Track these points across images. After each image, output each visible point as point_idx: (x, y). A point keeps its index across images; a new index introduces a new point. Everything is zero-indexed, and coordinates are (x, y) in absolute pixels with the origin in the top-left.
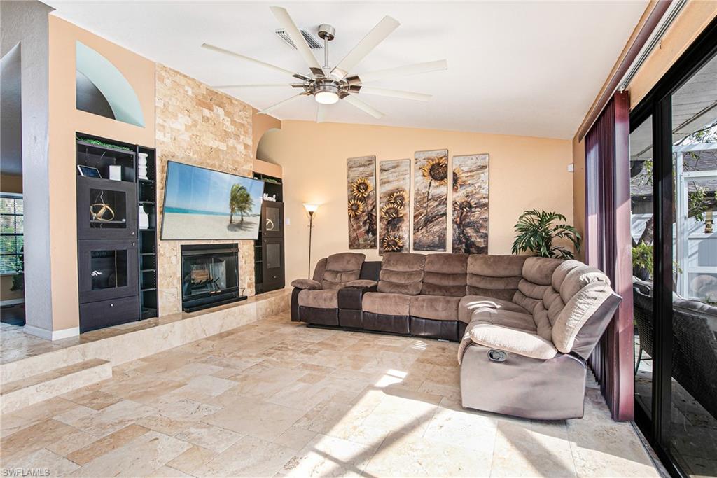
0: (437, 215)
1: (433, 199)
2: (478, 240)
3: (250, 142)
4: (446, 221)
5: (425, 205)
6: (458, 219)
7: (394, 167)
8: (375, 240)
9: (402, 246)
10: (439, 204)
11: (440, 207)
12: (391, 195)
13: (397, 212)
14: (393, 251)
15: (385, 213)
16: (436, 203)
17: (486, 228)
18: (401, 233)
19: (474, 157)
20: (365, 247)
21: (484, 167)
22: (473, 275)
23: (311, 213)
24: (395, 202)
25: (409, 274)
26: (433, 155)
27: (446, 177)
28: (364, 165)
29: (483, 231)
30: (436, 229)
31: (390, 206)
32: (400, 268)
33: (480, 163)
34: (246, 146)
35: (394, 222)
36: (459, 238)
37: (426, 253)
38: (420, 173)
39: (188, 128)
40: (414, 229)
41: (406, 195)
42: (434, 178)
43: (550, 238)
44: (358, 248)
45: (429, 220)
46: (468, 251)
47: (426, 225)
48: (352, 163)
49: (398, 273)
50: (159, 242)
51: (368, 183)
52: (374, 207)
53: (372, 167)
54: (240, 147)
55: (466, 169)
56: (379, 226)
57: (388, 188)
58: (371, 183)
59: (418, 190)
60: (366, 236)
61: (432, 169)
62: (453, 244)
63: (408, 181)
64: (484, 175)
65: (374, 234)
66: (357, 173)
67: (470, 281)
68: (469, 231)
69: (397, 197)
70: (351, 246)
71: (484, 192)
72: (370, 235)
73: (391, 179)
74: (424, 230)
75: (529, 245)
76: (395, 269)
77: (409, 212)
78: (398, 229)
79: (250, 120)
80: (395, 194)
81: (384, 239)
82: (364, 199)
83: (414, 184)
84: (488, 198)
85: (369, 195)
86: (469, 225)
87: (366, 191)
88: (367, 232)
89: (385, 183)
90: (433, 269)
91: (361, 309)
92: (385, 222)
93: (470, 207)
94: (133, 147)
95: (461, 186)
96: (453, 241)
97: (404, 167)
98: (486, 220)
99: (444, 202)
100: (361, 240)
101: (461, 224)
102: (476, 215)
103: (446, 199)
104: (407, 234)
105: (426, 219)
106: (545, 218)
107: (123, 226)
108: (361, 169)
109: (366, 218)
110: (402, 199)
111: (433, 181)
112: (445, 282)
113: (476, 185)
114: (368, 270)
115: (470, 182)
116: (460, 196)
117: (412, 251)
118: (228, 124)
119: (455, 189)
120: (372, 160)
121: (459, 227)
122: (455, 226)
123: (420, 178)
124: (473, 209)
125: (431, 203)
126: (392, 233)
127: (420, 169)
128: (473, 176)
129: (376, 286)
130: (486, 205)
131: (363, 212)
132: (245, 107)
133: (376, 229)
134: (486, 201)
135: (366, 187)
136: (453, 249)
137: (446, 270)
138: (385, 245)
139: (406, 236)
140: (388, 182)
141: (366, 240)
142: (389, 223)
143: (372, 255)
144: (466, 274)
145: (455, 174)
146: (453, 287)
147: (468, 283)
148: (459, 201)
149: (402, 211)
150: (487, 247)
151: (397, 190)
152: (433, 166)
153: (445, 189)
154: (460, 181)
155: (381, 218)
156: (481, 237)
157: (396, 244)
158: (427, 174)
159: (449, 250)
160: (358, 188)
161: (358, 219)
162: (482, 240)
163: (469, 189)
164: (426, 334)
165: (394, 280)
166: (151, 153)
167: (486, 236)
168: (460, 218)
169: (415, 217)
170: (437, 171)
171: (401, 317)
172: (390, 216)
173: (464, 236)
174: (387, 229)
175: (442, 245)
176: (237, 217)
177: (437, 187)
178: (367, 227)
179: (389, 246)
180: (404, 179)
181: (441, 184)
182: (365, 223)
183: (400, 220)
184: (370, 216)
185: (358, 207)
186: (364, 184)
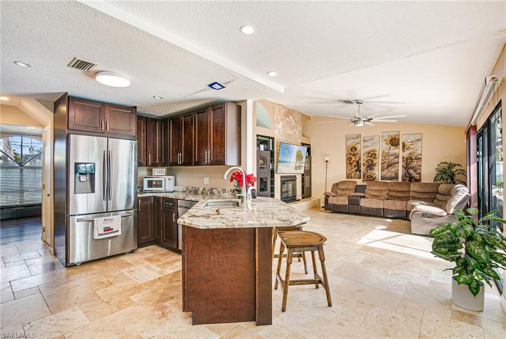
0: (394, 163)
1: (392, 155)
2: (416, 175)
3: (300, 129)
4: (398, 166)
5: (387, 158)
7: (371, 140)
8: (360, 174)
9: (375, 178)
10: (395, 158)
11: (395, 159)
12: (369, 153)
13: (372, 161)
14: (370, 180)
15: (366, 162)
16: (393, 157)
17: (420, 170)
18: (374, 172)
19: (414, 135)
20: (355, 178)
21: (419, 140)
22: (413, 192)
23: (327, 161)
24: (371, 156)
25: (381, 191)
26: (392, 134)
27: (399, 145)
28: (354, 139)
29: (419, 171)
30: (393, 170)
31: (369, 158)
32: (376, 188)
33: (418, 137)
34: (299, 131)
35: (371, 166)
36: (405, 174)
37: (389, 181)
38: (385, 142)
39: (283, 127)
40: (382, 169)
41: (377, 153)
42: (392, 145)
43: (454, 175)
44: (351, 178)
45: (390, 165)
46: (410, 181)
47: (388, 168)
48: (348, 138)
49: (375, 190)
50: (275, 174)
51: (357, 147)
52: (360, 159)
53: (359, 139)
54: (297, 132)
55: (409, 141)
56: (363, 168)
57: (367, 150)
58: (358, 147)
59: (384, 151)
60: (355, 173)
61: (391, 141)
62: (402, 177)
63: (378, 146)
64: (419, 144)
65: (360, 172)
66: (351, 143)
67: (411, 194)
68: (411, 171)
69: (372, 154)
70: (347, 177)
71: (419, 152)
72: (358, 172)
73: (369, 145)
74: (387, 170)
75: (442, 178)
76: (373, 188)
77: (379, 161)
78: (373, 170)
79: (300, 119)
81: (365, 174)
82: (355, 155)
83: (381, 147)
84: (421, 155)
85: (357, 153)
86: (411, 168)
87: (355, 151)
88: (356, 171)
89: (365, 147)
90: (393, 189)
91: (359, 205)
92: (366, 166)
93: (412, 159)
94: (269, 137)
95: (407, 149)
96: (402, 176)
97: (376, 139)
98: (420, 166)
99: (398, 157)
100: (353, 175)
101: (406, 167)
102: (414, 164)
103: (399, 155)
104: (378, 172)
105: (388, 165)
106: (451, 166)
107: (264, 168)
108: (353, 140)
109: (356, 164)
110: (375, 155)
111: (392, 147)
112: (399, 195)
113: (415, 149)
114: (358, 188)
115: (412, 147)
116: (406, 154)
117: (380, 180)
118: (293, 122)
119: (403, 151)
120: (359, 136)
121: (405, 169)
122: (404, 169)
123: (385, 145)
124: (413, 161)
125: (390, 157)
126: (369, 172)
127: (385, 140)
128: (413, 144)
129: (364, 196)
130: (420, 159)
131: (354, 161)
132: (299, 113)
133: (361, 170)
134: (420, 156)
135: (356, 149)
136: (402, 179)
137: (399, 189)
138: (366, 177)
139: (377, 173)
140: (368, 147)
141: (355, 175)
142: (368, 166)
143: (360, 182)
144: (410, 191)
145: (403, 143)
146: (403, 197)
147: (411, 195)
148: (406, 156)
149: (375, 161)
150: (420, 179)
151: (373, 151)
152: (392, 139)
153: (398, 151)
154: (406, 147)
155: (364, 164)
156: (417, 174)
157: (371, 177)
158: (389, 143)
159: (400, 180)
160: (351, 149)
161: (351, 164)
162: (418, 176)
163: (411, 151)
164: (391, 216)
165: (373, 193)
166: (273, 139)
167: (420, 173)
168: (406, 165)
169: (382, 164)
170: (394, 142)
171: (379, 209)
172: (368, 163)
173: (408, 173)
174: (367, 170)
175: (396, 177)
176: (298, 164)
177: (394, 149)
178: (356, 168)
179: (368, 178)
180: (376, 145)
181: (396, 148)
182: (355, 166)
183: (374, 165)
184: (358, 163)
185: (351, 158)
186: (355, 147)
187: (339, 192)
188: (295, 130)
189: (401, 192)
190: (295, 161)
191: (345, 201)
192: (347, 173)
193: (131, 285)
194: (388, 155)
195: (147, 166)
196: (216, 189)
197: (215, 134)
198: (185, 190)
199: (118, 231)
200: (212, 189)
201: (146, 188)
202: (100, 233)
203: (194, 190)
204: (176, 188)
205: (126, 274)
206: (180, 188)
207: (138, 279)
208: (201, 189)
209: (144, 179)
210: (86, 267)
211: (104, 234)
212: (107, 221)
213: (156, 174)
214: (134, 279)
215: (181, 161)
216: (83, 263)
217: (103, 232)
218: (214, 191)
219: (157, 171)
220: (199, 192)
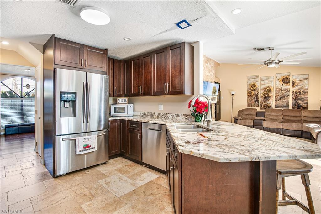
0: (285, 96)
1: (284, 90)
2: (303, 105)
3: (214, 72)
4: (289, 98)
5: (280, 92)
6: (295, 97)
7: (267, 79)
8: (259, 104)
9: (270, 107)
11: (287, 93)
12: (266, 89)
13: (268, 94)
14: (266, 108)
15: (263, 95)
16: (285, 92)
17: (307, 100)
18: (270, 102)
19: (302, 75)
20: (254, 107)
21: (306, 79)
22: (304, 116)
23: (233, 95)
24: (267, 91)
25: (278, 116)
26: (284, 75)
27: (289, 82)
28: (254, 78)
29: (306, 102)
30: (285, 100)
31: (265, 92)
32: (273, 114)
33: (305, 77)
34: (213, 73)
35: (267, 98)
36: (295, 104)
37: (283, 109)
38: (278, 81)
40: (275, 101)
41: (272, 89)
42: (284, 83)
44: (251, 107)
45: (282, 98)
46: (299, 108)
47: (280, 99)
48: (248, 78)
49: (272, 115)
51: (256, 84)
52: (258, 93)
53: (257, 79)
54: (212, 74)
55: (298, 79)
56: (260, 100)
57: (264, 86)
58: (257, 84)
59: (277, 87)
60: (255, 103)
61: (283, 80)
62: (292, 106)
63: (273, 84)
64: (306, 82)
66: (251, 82)
67: (302, 118)
68: (300, 102)
69: (268, 89)
70: (248, 106)
71: (306, 88)
72: (257, 102)
73: (266, 83)
74: (280, 101)
76: (271, 114)
77: (273, 95)
78: (269, 101)
79: (214, 65)
80: (267, 88)
81: (262, 104)
82: (254, 90)
83: (275, 85)
84: (308, 90)
85: (256, 89)
86: (299, 99)
88: (256, 101)
89: (262, 85)
90: (286, 114)
91: (262, 126)
92: (263, 98)
93: (300, 93)
95: (296, 85)
96: (292, 105)
97: (271, 79)
98: (307, 98)
99: (289, 91)
100: (253, 104)
101: (296, 99)
102: (303, 96)
103: (289, 90)
104: (272, 102)
105: (281, 97)
108: (253, 80)
109: (255, 96)
110: (270, 90)
111: (284, 84)
113: (303, 85)
114: (258, 114)
115: (300, 84)
116: (296, 89)
117: (274, 108)
119: (293, 87)
120: (257, 77)
121: (295, 99)
122: (293, 100)
123: (278, 82)
124: (301, 94)
125: (282, 92)
126: (266, 102)
127: (278, 79)
128: (301, 82)
129: (264, 119)
130: (307, 92)
131: (254, 94)
132: (213, 61)
133: (259, 101)
134: (307, 91)
135: (255, 86)
136: (292, 108)
137: (292, 114)
138: (263, 106)
139: (272, 103)
140: (264, 84)
141: (255, 104)
142: (265, 98)
143: (259, 109)
144: (301, 116)
145: (293, 82)
146: (296, 120)
147: (302, 119)
148: (295, 91)
149: (270, 94)
150: (307, 107)
151: (269, 87)
152: (284, 78)
153: (290, 87)
154: (295, 84)
155: (261, 97)
156: (305, 104)
157: (267, 106)
158: (281, 81)
159: (290, 108)
160: (252, 86)
161: (252, 97)
162: (305, 105)
163: (299, 87)
164: (289, 134)
165: (271, 117)
167: (307, 103)
168: (296, 97)
169: (276, 96)
170: (286, 80)
171: (279, 129)
172: (265, 96)
173: (297, 103)
174: (264, 101)
175: (287, 106)
176: (213, 96)
177: (285, 86)
178: (255, 100)
179: (264, 106)
180: (271, 83)
181: (287, 85)
182: (254, 98)
183: (270, 97)
184: (257, 96)
185: (251, 93)
186: (254, 85)
187: (244, 116)
188: (211, 72)
189: (294, 116)
190: (212, 94)
191: (251, 123)
192: (248, 103)
193: (110, 198)
194: (281, 90)
195: (114, 96)
196: (170, 114)
197: (173, 69)
198: (142, 115)
199: (94, 148)
200: (167, 114)
201: (113, 113)
202: (81, 150)
203: (150, 115)
204: (136, 113)
205: (104, 185)
206: (138, 113)
207: (115, 192)
208: (156, 114)
209: (112, 106)
210: (70, 177)
211: (84, 150)
212: (87, 140)
213: (120, 102)
214: (112, 191)
215: (142, 92)
216: (67, 174)
217: (83, 149)
218: (168, 115)
219: (120, 100)
220: (155, 116)
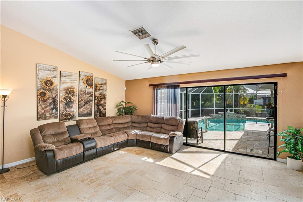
0: (89, 101)
1: (87, 94)
2: (103, 111)
4: (92, 104)
5: (84, 96)
6: (97, 103)
7: (69, 76)
8: (57, 113)
9: (73, 116)
10: (90, 97)
12: (67, 90)
13: (70, 99)
14: (68, 118)
15: (64, 99)
16: (89, 96)
17: (106, 106)
18: (72, 109)
20: (50, 118)
21: (105, 84)
23: (4, 97)
24: (69, 93)
26: (88, 75)
27: (93, 85)
28: (50, 70)
30: (88, 107)
31: (67, 95)
33: (104, 81)
35: (69, 103)
36: (97, 110)
41: (75, 91)
42: (88, 85)
44: (45, 119)
47: (84, 105)
48: (39, 68)
51: (53, 81)
52: (57, 95)
53: (55, 73)
55: (100, 83)
56: (60, 106)
57: (65, 86)
58: (55, 81)
59: (81, 89)
60: (51, 112)
61: (87, 80)
64: (105, 87)
65: (57, 111)
66: (43, 75)
68: (100, 107)
69: (71, 91)
70: (39, 118)
71: (105, 93)
72: (54, 111)
73: (67, 82)
74: (84, 107)
77: (76, 99)
78: (71, 108)
80: (70, 90)
81: (63, 113)
82: (50, 90)
83: (78, 85)
84: (106, 95)
85: (53, 89)
87: (51, 85)
88: (53, 109)
89: (62, 83)
90: (101, 124)
92: (64, 104)
93: (101, 98)
96: (95, 112)
97: (75, 77)
98: (105, 103)
99: (92, 96)
100: (48, 115)
102: (102, 102)
103: (92, 94)
105: (85, 103)
108: (48, 72)
109: (51, 101)
110: (74, 92)
111: (88, 86)
114: (70, 130)
115: (101, 88)
116: (97, 93)
119: (95, 91)
120: (55, 69)
122: (96, 105)
123: (82, 83)
125: (86, 96)
126: (68, 110)
127: (82, 79)
128: (102, 86)
130: (106, 98)
131: (49, 98)
133: (58, 108)
135: (52, 83)
136: (95, 116)
138: (64, 116)
139: (75, 111)
140: (66, 83)
141: (51, 114)
142: (66, 104)
145: (96, 85)
148: (97, 96)
149: (73, 98)
150: (106, 114)
151: (71, 88)
152: (88, 79)
153: (92, 90)
154: (98, 88)
155: (61, 102)
157: (70, 115)
158: (85, 82)
159: (93, 116)
160: (46, 83)
161: (46, 102)
163: (101, 91)
167: (106, 109)
168: (98, 102)
169: (79, 102)
170: (89, 82)
172: (66, 100)
173: (99, 110)
174: (65, 108)
175: (91, 113)
177: (89, 89)
178: (52, 106)
179: (66, 116)
180: (75, 83)
181: (91, 88)
182: (50, 104)
183: (72, 102)
184: (54, 100)
185: (45, 94)
186: (50, 81)
192: (38, 112)
194: (84, 93)
